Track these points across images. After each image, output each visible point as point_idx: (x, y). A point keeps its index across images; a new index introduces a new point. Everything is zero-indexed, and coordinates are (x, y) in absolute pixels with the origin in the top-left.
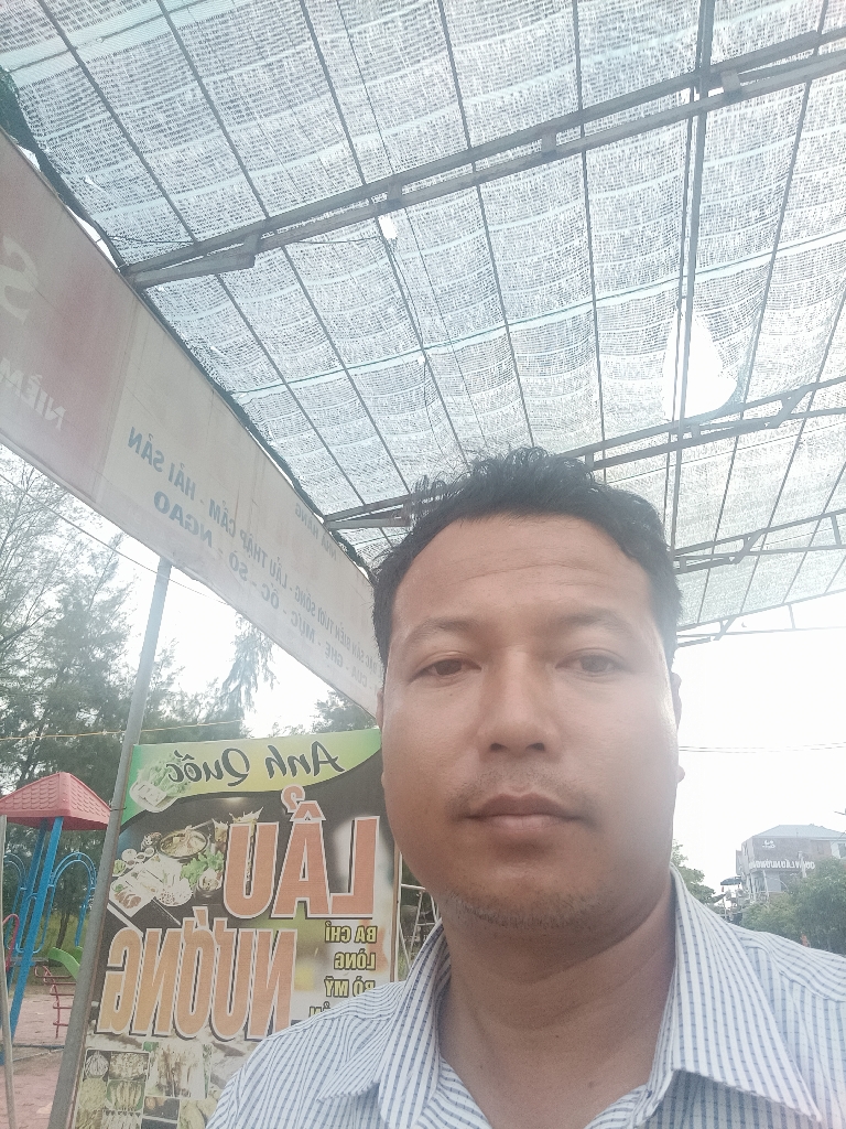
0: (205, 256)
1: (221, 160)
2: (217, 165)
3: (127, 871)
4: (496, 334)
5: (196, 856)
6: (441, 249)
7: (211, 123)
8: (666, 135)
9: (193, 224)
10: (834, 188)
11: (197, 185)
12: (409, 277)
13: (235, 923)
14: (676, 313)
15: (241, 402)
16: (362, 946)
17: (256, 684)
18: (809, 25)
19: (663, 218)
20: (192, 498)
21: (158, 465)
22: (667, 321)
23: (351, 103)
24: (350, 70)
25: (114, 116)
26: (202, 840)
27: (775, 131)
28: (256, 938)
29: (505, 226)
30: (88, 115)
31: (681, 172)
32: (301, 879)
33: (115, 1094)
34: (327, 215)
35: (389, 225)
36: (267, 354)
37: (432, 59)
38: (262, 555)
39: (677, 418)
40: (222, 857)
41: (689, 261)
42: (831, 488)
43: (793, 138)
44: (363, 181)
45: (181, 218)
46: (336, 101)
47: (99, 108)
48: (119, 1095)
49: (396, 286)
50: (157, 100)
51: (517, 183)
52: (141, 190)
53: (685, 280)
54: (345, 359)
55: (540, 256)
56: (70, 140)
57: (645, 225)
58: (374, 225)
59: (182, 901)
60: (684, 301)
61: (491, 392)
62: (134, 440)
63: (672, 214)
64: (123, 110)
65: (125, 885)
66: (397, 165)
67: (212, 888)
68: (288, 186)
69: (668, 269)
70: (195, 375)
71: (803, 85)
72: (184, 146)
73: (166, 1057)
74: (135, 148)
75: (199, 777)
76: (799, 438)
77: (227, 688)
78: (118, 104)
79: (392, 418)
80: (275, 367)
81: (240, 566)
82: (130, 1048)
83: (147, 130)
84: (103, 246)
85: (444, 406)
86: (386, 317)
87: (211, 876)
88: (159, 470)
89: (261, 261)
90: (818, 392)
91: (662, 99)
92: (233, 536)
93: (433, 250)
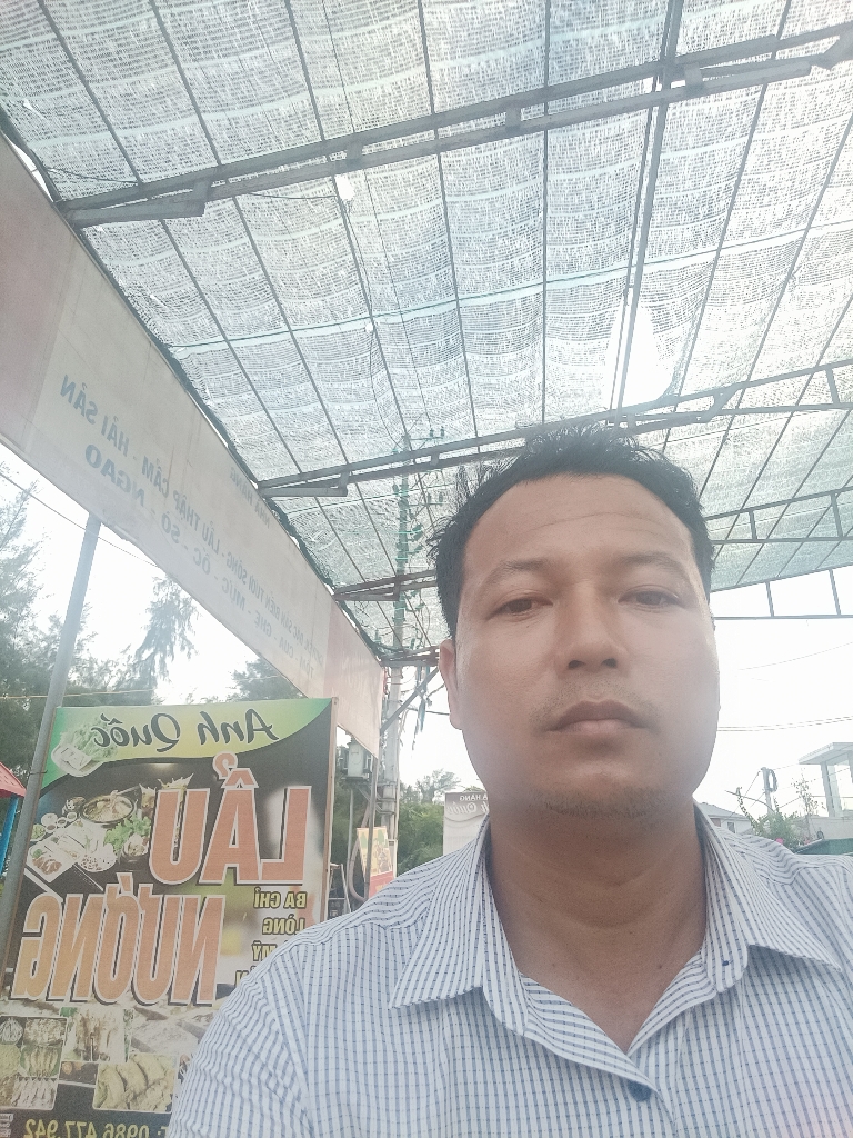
0: (150, 199)
1: (173, 97)
2: (169, 103)
3: (47, 836)
4: (446, 308)
5: (121, 821)
6: (396, 215)
7: (164, 57)
8: (625, 122)
9: (138, 163)
10: (779, 192)
11: (146, 122)
12: (363, 242)
13: (161, 888)
14: (622, 303)
15: (178, 356)
16: (293, 911)
17: (172, 652)
18: (769, 29)
19: (616, 206)
20: (125, 454)
21: (91, 417)
22: (612, 309)
23: (314, 53)
24: (317, 18)
25: (60, 38)
26: (128, 805)
27: (730, 129)
28: (182, 904)
29: (463, 199)
30: (30, 34)
31: (637, 162)
32: (231, 846)
33: (31, 1061)
34: (283, 168)
35: (346, 185)
36: (209, 308)
37: (402, 18)
38: (195, 517)
39: (615, 406)
40: (149, 823)
41: (639, 252)
42: (751, 485)
43: (746, 139)
44: (323, 137)
45: (125, 154)
46: (300, 50)
47: (43, 26)
48: (33, 1060)
49: (349, 250)
50: (108, 26)
51: (478, 155)
52: (83, 120)
53: (634, 270)
54: (290, 321)
55: (495, 232)
56: (9, 58)
57: (600, 210)
58: (330, 184)
59: (105, 867)
60: (631, 290)
61: (438, 367)
62: (67, 389)
63: (626, 203)
64: (70, 33)
65: (44, 850)
66: (358, 122)
67: (138, 854)
68: (243, 133)
69: (617, 258)
70: (132, 324)
71: (760, 87)
72: (134, 78)
73: (84, 1022)
74: (81, 77)
75: (126, 742)
76: (727, 434)
77: (140, 656)
78: (65, 26)
79: (336, 385)
80: (217, 322)
81: (172, 528)
82: (46, 1014)
83: (97, 57)
84: (38, 176)
85: (389, 377)
86: (336, 280)
87: (136, 843)
88: (92, 422)
89: (210, 209)
90: (748, 390)
91: (625, 85)
92: (166, 495)
93: (389, 216)
